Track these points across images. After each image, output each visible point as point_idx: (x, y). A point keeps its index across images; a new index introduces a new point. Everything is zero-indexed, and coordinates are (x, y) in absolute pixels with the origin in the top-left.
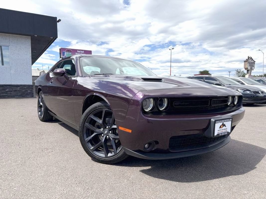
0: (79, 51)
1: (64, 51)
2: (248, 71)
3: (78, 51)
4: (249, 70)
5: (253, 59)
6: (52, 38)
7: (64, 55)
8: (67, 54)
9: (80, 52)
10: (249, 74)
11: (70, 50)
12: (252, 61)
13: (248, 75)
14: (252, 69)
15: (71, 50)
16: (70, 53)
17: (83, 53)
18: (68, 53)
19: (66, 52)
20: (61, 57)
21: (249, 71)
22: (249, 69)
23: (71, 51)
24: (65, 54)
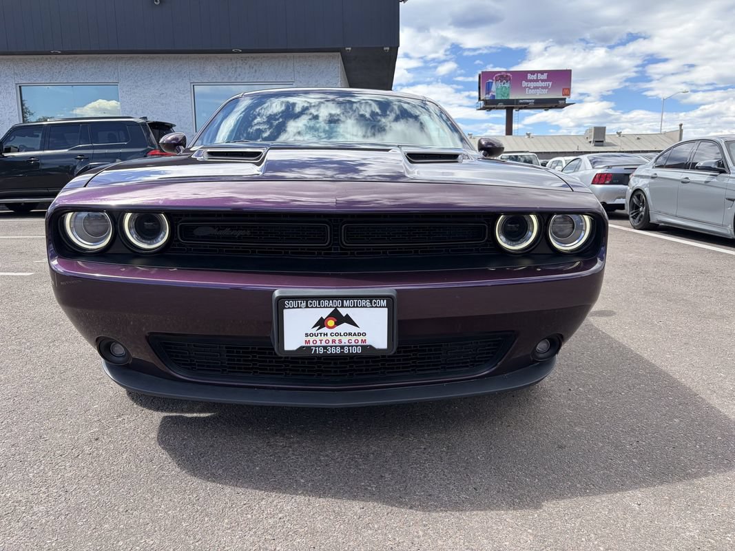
0: (534, 74)
1: (490, 81)
3: (529, 75)
6: (388, 49)
7: (488, 91)
8: (497, 89)
9: (534, 77)
11: (507, 76)
15: (509, 74)
16: (507, 85)
17: (542, 81)
18: (500, 84)
19: (494, 83)
20: (482, 99)
23: (510, 79)
24: (494, 88)
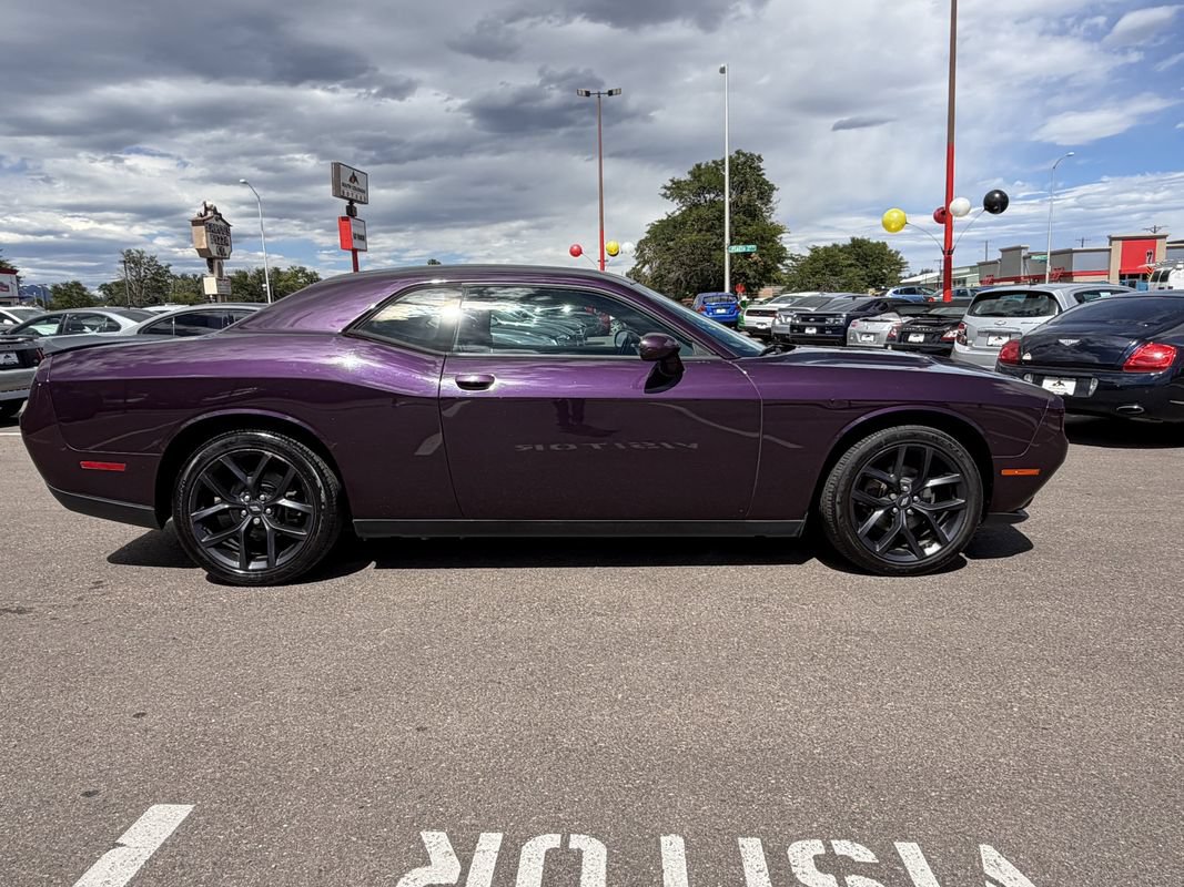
2: (210, 261)
4: (215, 258)
5: (220, 215)
10: (216, 275)
12: (220, 223)
13: (214, 279)
14: (223, 255)
21: (216, 262)
22: (214, 253)
